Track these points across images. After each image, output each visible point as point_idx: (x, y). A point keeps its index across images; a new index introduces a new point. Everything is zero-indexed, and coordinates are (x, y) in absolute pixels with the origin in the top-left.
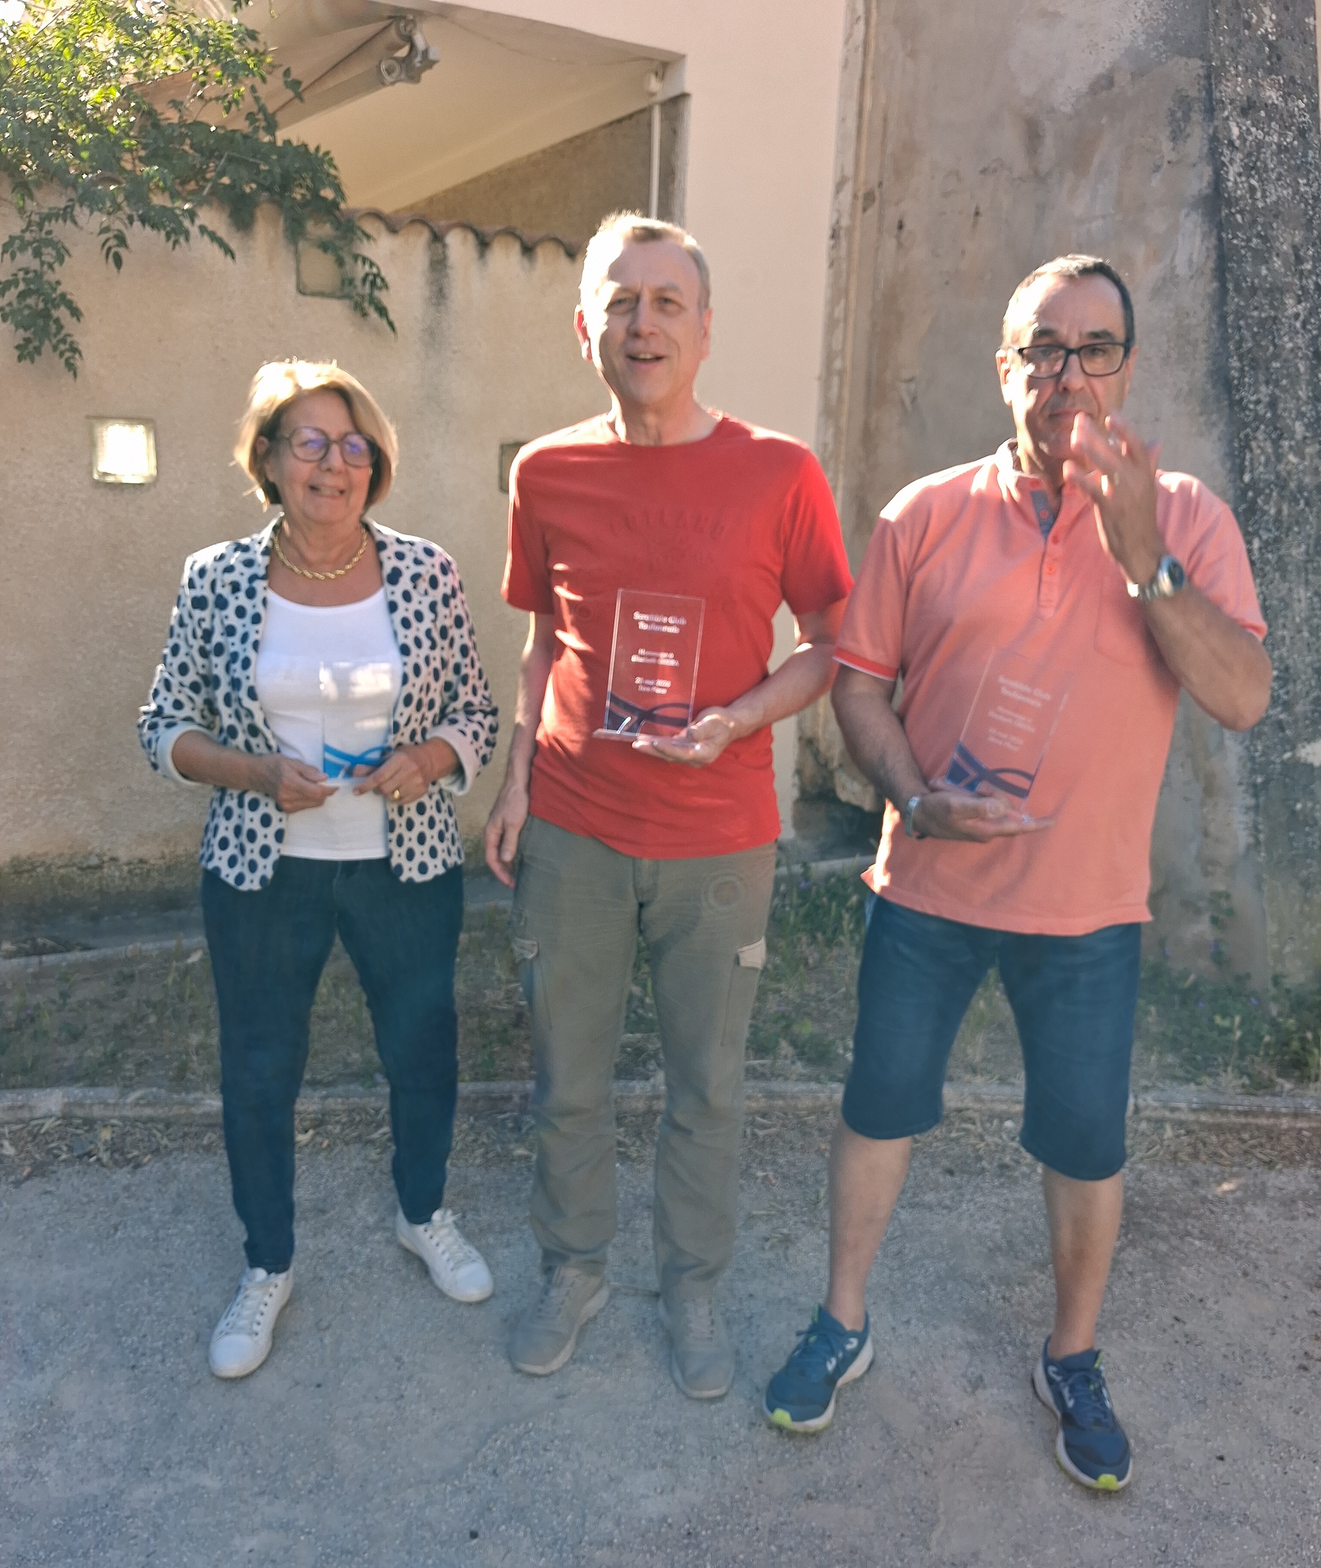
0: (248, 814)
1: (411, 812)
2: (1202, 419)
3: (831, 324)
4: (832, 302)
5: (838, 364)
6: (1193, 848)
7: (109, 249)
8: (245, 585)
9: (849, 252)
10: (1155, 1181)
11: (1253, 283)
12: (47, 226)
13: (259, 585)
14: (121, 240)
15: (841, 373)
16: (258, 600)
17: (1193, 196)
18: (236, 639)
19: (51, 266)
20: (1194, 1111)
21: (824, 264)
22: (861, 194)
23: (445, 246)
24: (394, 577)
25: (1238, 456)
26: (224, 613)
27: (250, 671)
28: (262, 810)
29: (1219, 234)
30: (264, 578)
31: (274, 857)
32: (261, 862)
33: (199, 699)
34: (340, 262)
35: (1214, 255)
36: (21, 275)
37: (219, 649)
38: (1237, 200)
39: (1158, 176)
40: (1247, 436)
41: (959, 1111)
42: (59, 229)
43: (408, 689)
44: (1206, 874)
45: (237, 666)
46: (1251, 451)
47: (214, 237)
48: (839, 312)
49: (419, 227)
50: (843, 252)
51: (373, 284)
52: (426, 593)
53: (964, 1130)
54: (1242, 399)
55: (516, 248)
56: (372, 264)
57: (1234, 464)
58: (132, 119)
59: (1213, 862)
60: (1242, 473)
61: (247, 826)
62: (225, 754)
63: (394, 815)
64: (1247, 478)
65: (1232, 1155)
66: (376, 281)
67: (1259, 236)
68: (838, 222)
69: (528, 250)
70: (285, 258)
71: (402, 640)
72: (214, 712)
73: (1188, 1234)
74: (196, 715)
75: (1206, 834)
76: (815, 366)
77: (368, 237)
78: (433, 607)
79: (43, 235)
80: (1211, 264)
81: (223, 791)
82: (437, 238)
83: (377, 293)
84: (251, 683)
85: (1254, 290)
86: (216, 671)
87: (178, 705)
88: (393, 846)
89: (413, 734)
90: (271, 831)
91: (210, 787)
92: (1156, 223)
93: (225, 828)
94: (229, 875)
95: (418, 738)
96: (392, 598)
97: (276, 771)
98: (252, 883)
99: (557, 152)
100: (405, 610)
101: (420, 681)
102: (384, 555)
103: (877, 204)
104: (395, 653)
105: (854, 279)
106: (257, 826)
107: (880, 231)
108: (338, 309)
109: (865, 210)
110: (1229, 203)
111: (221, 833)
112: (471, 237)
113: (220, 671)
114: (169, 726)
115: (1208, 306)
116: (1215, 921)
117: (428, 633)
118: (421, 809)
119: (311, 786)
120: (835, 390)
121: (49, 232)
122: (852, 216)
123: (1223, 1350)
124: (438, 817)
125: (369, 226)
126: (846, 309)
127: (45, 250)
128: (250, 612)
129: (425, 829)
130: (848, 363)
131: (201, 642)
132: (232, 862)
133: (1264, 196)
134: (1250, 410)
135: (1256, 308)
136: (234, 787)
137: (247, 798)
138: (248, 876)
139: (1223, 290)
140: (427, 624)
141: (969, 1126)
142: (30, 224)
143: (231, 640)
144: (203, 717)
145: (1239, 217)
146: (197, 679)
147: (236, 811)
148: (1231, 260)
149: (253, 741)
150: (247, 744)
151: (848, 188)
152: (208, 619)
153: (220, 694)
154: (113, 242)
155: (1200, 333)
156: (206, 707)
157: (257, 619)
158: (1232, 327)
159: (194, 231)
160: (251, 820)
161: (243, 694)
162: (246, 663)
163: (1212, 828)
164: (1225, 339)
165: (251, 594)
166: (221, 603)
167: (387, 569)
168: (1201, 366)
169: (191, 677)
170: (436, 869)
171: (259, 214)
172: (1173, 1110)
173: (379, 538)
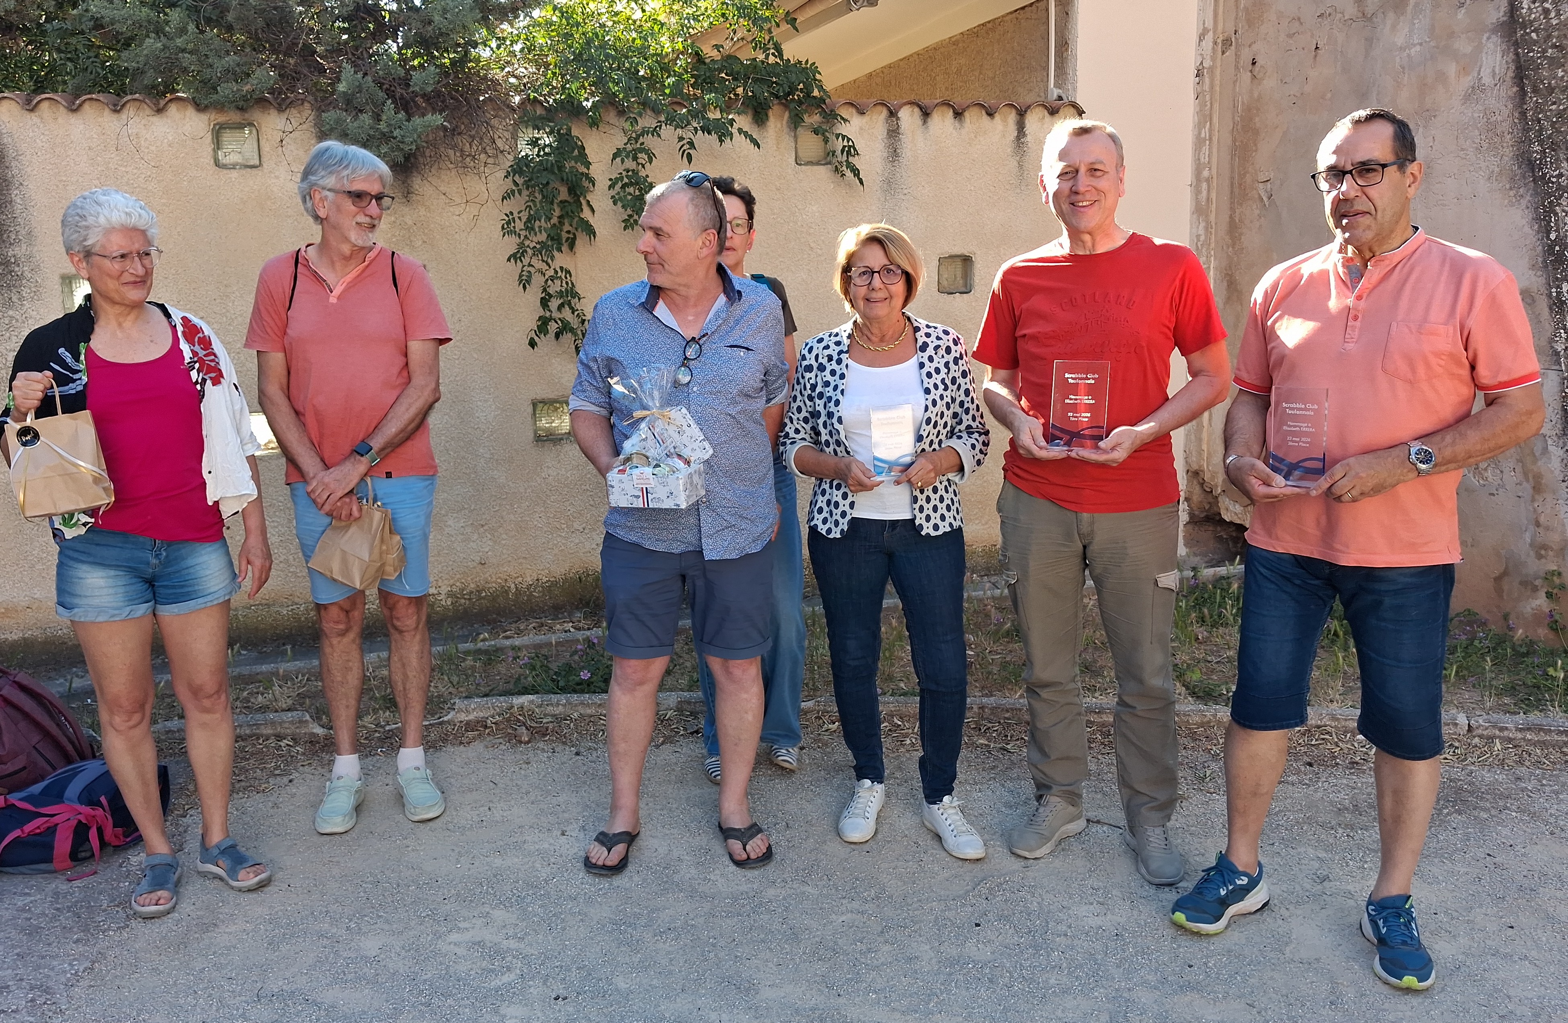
0: (835, 492)
1: (929, 492)
2: (1512, 193)
3: (1199, 143)
4: (1200, 126)
5: (1206, 173)
6: (1527, 537)
7: (684, 151)
8: (835, 357)
9: (1212, 87)
10: (1483, 776)
11: (1549, 83)
12: (641, 140)
13: (844, 356)
14: (691, 144)
15: (1208, 180)
16: (843, 365)
17: (1492, 23)
18: (831, 389)
19: (643, 166)
20: (1521, 730)
21: (1192, 96)
22: (1219, 41)
23: (898, 119)
24: (924, 347)
25: (1544, 220)
26: (823, 374)
27: (839, 408)
28: (843, 490)
29: (1516, 50)
30: (847, 352)
31: (848, 517)
32: (841, 520)
33: (808, 427)
34: (826, 141)
35: (1512, 67)
36: (624, 173)
37: (821, 395)
38: (1531, 22)
39: (1463, 11)
40: (1550, 203)
41: (1319, 727)
42: (649, 141)
43: (928, 414)
44: (1540, 557)
45: (832, 404)
46: (1556, 214)
47: (746, 134)
48: (1205, 133)
49: (879, 108)
50: (1207, 87)
51: (849, 153)
52: (943, 356)
53: (1323, 739)
54: (1544, 175)
55: (951, 113)
56: (849, 140)
57: (1540, 226)
58: (689, 60)
59: (1545, 547)
60: (1548, 233)
61: (835, 499)
62: (822, 457)
63: (917, 493)
64: (1553, 236)
65: (1554, 763)
66: (850, 150)
67: (1554, 46)
68: (1202, 63)
69: (958, 114)
70: (788, 141)
71: (926, 385)
72: (818, 434)
73: (1506, 808)
74: (807, 437)
75: (1538, 524)
76: (1188, 176)
77: (845, 120)
78: (947, 365)
79: (638, 146)
80: (1511, 74)
81: (821, 480)
82: (892, 114)
83: (851, 159)
84: (840, 414)
85: (1551, 90)
86: (818, 408)
87: (797, 431)
88: (917, 512)
89: (931, 442)
90: (848, 502)
91: (813, 478)
92: (1463, 46)
93: (821, 502)
94: (823, 529)
95: (936, 446)
96: (921, 360)
97: (848, 467)
98: (836, 534)
99: (974, 33)
100: (929, 367)
101: (935, 410)
102: (918, 334)
103: (1233, 48)
104: (921, 393)
105: (1216, 106)
106: (839, 499)
107: (1237, 68)
108: (823, 172)
109: (1223, 53)
110: (1524, 26)
111: (819, 505)
112: (917, 110)
113: (820, 408)
114: (792, 443)
115: (1510, 106)
116: (1549, 595)
117: (943, 381)
118: (935, 490)
119: (865, 480)
120: (1204, 193)
121: (642, 144)
122: (1213, 59)
123: (1524, 873)
124: (945, 496)
125: (845, 112)
126: (1210, 130)
127: (639, 155)
128: (838, 373)
129: (938, 503)
130: (1214, 171)
131: (810, 392)
132: (825, 521)
133: (1558, 14)
134: (1553, 183)
135: (1554, 103)
136: (828, 477)
137: (835, 483)
138: (834, 529)
139: (1522, 93)
140: (943, 375)
141: (1327, 737)
142: (629, 140)
143: (827, 389)
144: (811, 438)
145: (1534, 35)
146: (808, 415)
147: (828, 491)
148: (1528, 69)
149: (838, 449)
150: (835, 451)
151: (1209, 37)
152: (813, 378)
153: (821, 421)
154: (686, 147)
155: (1506, 126)
156: (812, 433)
157: (842, 376)
158: (1532, 120)
159: (734, 131)
160: (837, 495)
161: (835, 420)
162: (837, 403)
163: (1542, 519)
164: (1526, 130)
165: (839, 362)
166: (822, 368)
167: (920, 343)
168: (1508, 153)
169: (804, 414)
170: (944, 528)
171: (770, 113)
172: (1502, 729)
173: (916, 324)
